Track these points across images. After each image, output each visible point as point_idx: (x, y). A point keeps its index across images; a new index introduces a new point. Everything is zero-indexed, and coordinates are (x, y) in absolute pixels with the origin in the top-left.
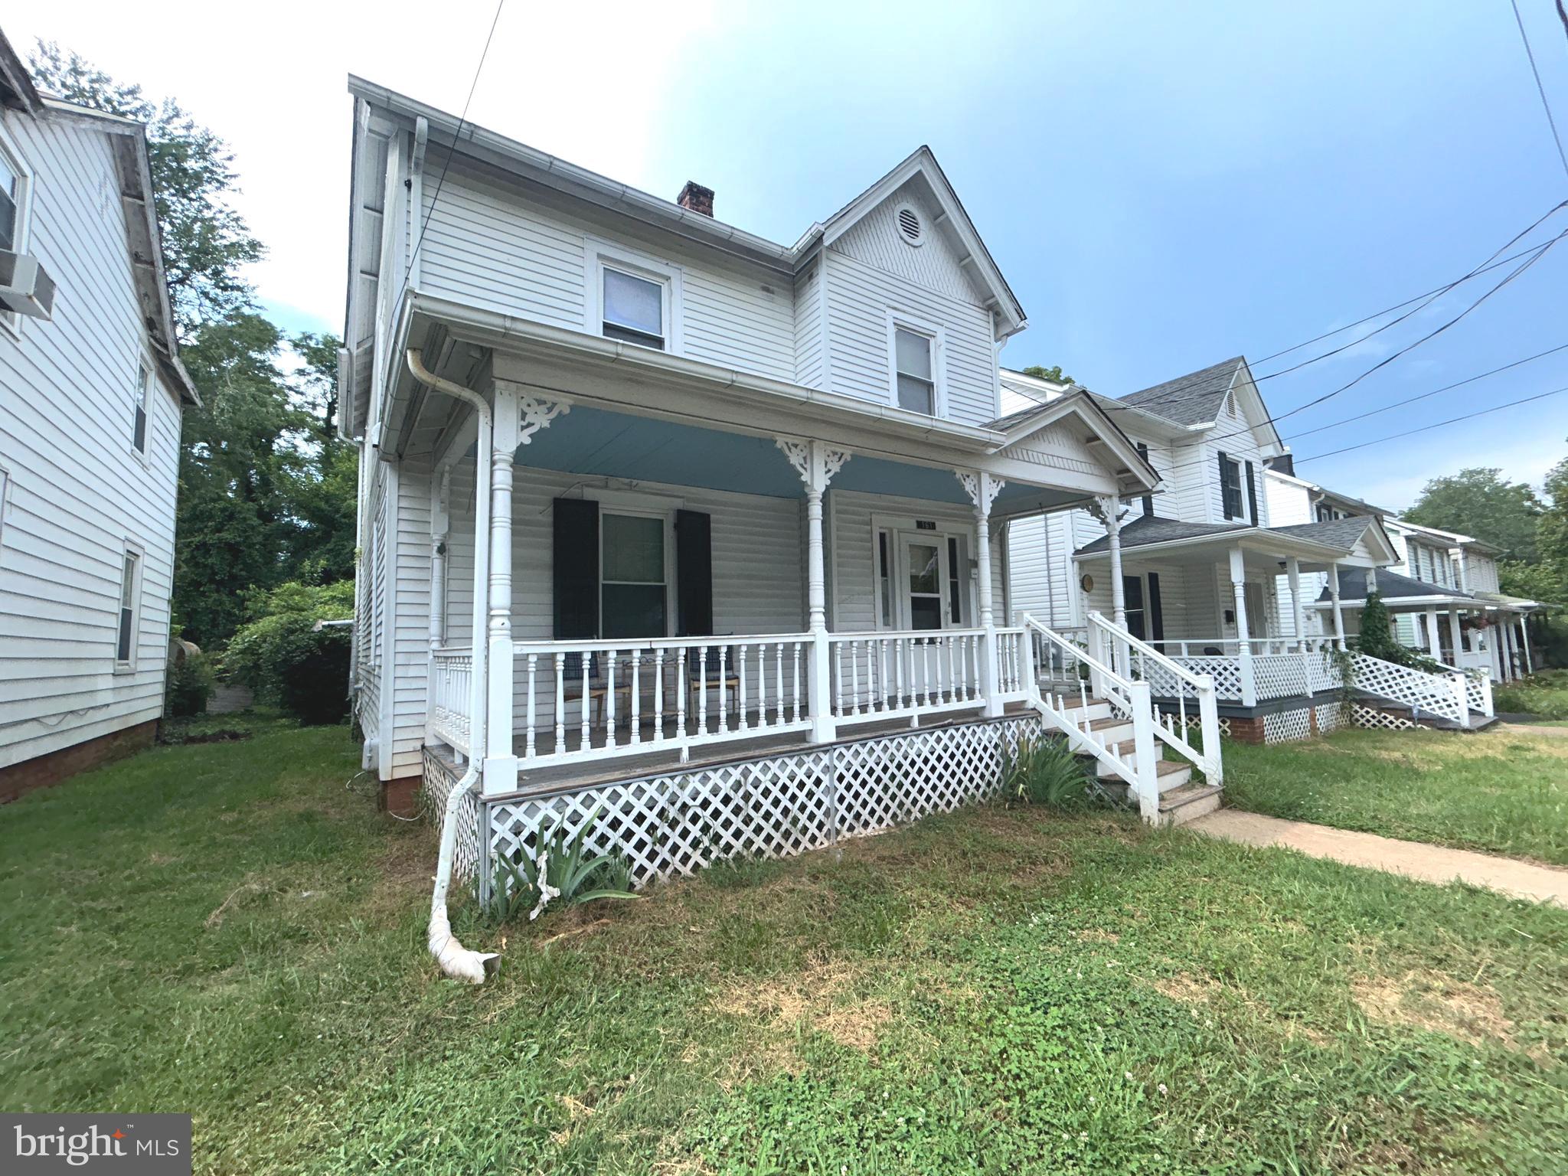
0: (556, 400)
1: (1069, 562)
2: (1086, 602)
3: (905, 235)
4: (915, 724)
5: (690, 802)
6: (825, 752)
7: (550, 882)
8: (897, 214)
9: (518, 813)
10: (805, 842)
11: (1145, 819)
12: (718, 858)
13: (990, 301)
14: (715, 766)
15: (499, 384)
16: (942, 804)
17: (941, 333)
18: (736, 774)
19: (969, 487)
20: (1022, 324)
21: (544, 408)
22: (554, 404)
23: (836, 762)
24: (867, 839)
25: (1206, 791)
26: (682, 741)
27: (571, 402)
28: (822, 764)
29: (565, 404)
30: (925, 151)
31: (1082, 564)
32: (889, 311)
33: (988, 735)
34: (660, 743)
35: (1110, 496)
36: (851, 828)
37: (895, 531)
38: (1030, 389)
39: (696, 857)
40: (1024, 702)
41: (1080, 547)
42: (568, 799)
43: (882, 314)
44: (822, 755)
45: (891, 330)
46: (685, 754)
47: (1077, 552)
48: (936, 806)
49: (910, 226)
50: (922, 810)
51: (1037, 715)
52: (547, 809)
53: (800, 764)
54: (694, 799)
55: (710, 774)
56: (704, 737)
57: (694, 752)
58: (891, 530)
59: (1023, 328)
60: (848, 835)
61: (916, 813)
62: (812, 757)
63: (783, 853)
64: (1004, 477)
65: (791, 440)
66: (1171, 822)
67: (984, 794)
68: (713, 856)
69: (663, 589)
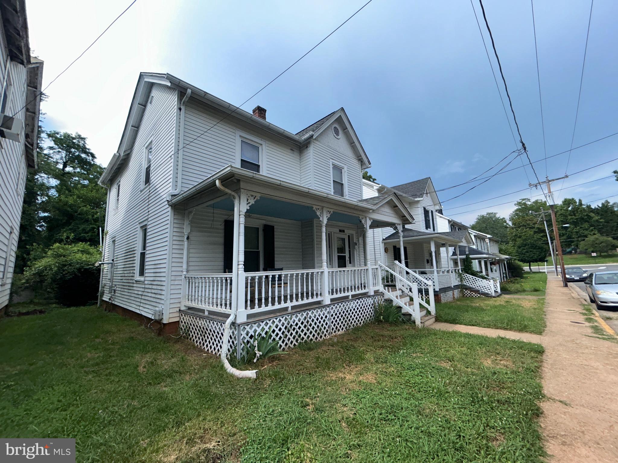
0: (256, 195)
1: (381, 243)
2: (386, 256)
3: (335, 135)
4: (350, 297)
5: (293, 324)
6: (328, 307)
7: (259, 350)
8: (333, 128)
9: (248, 328)
10: (323, 337)
11: (417, 326)
12: (300, 342)
13: (360, 158)
14: (299, 312)
15: (242, 190)
16: (359, 323)
17: (346, 167)
18: (305, 314)
19: (363, 222)
20: (369, 166)
21: (253, 198)
22: (256, 197)
23: (331, 310)
24: (340, 335)
25: (432, 317)
26: (289, 304)
27: (260, 196)
28: (327, 311)
29: (258, 196)
30: (342, 109)
31: (385, 244)
32: (331, 160)
33: (370, 301)
34: (283, 305)
35: (400, 224)
36: (335, 332)
37: (333, 233)
38: (368, 185)
39: (294, 342)
40: (378, 290)
41: (384, 238)
42: (261, 323)
43: (328, 161)
44: (327, 308)
45: (331, 166)
46: (290, 308)
47: (383, 240)
48: (357, 324)
49: (337, 132)
50: (353, 325)
51: (382, 294)
52: (255, 327)
53: (321, 311)
54: (294, 323)
55: (298, 315)
56: (295, 303)
57: (293, 308)
58: (331, 232)
59: (370, 167)
60: (334, 334)
61: (352, 327)
62: (325, 309)
63: (318, 340)
64: (372, 218)
65: (318, 207)
66: (424, 326)
67: (370, 320)
68: (299, 341)
69: (258, 252)
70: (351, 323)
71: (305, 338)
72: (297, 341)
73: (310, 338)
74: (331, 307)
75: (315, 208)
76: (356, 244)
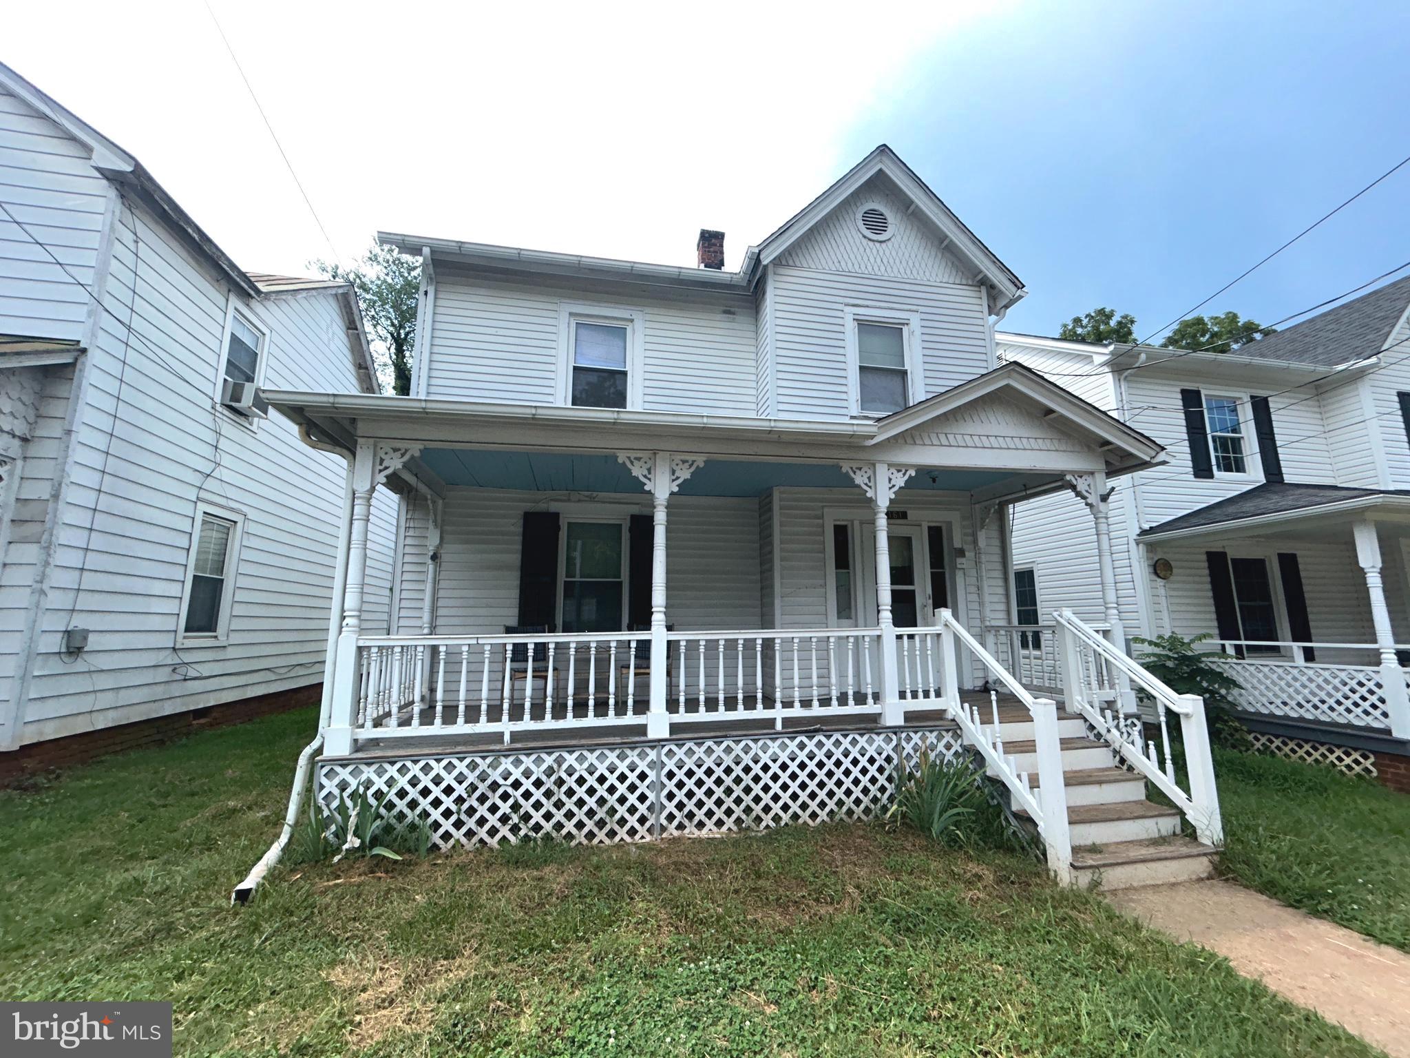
70: (767, 809)
71: (548, 826)
72: (515, 829)
73: (564, 832)
74: (666, 749)
75: (622, 456)
76: (961, 553)
